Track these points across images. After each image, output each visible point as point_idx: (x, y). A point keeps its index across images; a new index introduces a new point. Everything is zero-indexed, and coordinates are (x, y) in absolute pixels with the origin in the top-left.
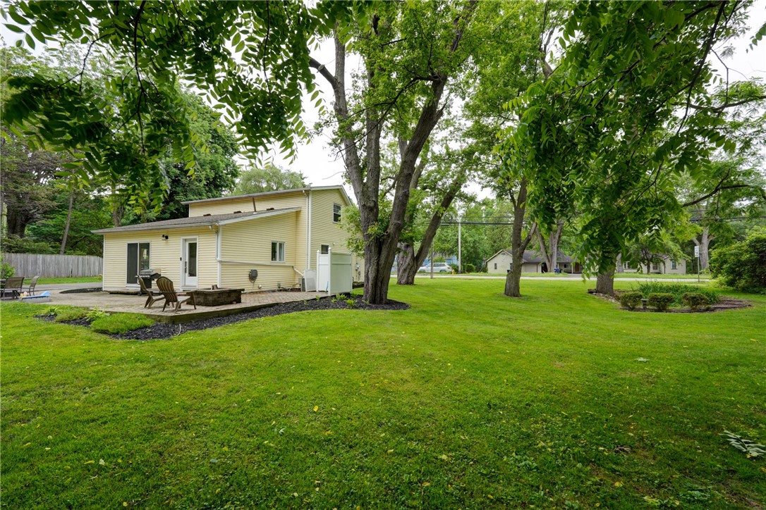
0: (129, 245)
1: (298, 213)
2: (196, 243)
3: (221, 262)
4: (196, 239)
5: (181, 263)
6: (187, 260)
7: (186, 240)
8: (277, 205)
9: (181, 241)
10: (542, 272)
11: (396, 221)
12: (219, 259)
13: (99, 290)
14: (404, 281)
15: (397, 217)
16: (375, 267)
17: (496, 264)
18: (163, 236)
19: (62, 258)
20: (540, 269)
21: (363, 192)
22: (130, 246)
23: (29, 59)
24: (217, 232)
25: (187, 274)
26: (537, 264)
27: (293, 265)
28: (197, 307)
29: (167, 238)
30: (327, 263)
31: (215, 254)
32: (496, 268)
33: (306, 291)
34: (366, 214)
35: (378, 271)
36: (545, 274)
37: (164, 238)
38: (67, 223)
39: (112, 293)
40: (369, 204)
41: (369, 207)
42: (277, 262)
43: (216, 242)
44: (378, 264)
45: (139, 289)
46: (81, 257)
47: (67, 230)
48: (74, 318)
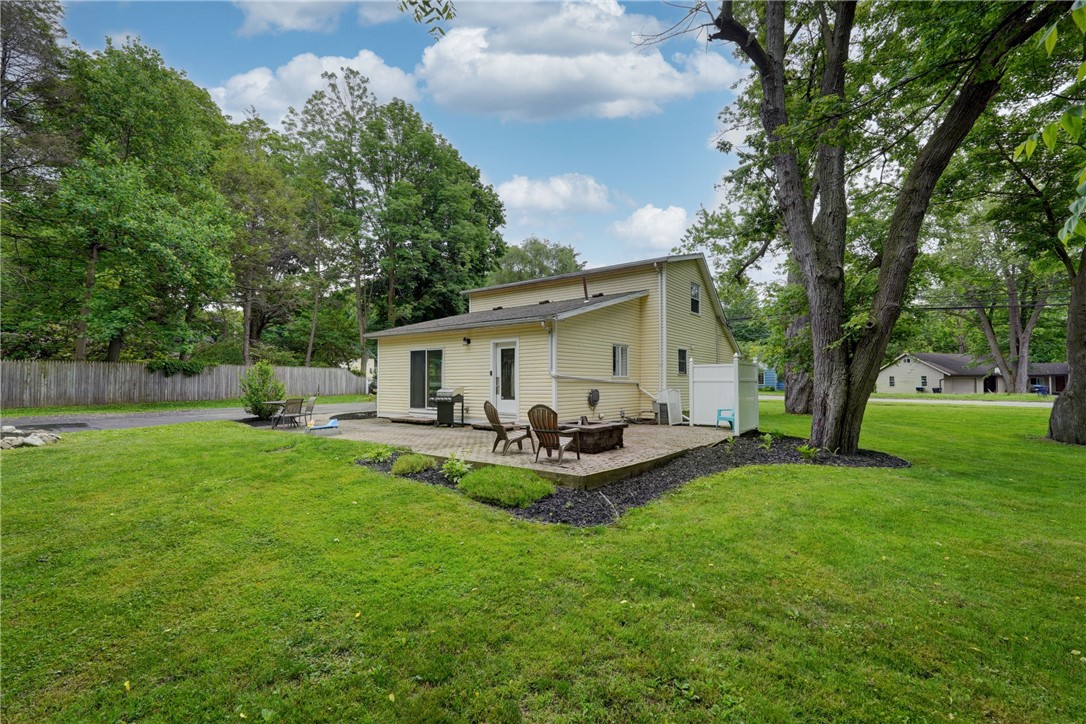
0: (412, 353)
1: (643, 301)
2: (513, 350)
3: (557, 378)
4: (515, 343)
5: (492, 380)
6: (499, 375)
7: (496, 345)
8: (606, 288)
9: (492, 345)
10: (986, 391)
11: (891, 303)
12: (554, 373)
13: (371, 415)
14: (800, 408)
15: (892, 295)
16: (842, 387)
17: (892, 378)
18: (465, 339)
19: (308, 371)
20: (981, 385)
21: (817, 253)
22: (414, 354)
23: (264, 131)
24: (551, 332)
25: (499, 396)
26: (975, 377)
27: (638, 382)
28: (581, 455)
29: (469, 341)
30: (733, 379)
31: (549, 365)
32: (892, 384)
33: (671, 423)
34: (825, 292)
35: (848, 394)
36: (991, 394)
37: (466, 343)
38: (312, 326)
39: (394, 421)
40: (831, 275)
41: (832, 280)
42: (619, 378)
43: (549, 346)
44: (848, 383)
45: (435, 417)
46: (327, 370)
47: (312, 336)
48: (418, 469)
